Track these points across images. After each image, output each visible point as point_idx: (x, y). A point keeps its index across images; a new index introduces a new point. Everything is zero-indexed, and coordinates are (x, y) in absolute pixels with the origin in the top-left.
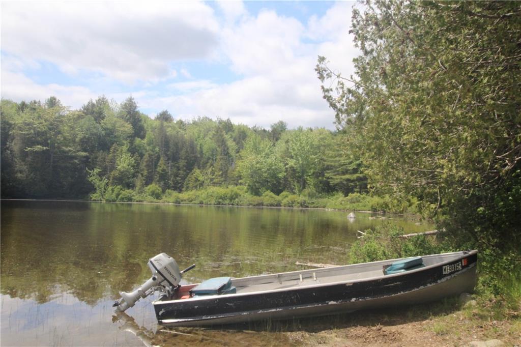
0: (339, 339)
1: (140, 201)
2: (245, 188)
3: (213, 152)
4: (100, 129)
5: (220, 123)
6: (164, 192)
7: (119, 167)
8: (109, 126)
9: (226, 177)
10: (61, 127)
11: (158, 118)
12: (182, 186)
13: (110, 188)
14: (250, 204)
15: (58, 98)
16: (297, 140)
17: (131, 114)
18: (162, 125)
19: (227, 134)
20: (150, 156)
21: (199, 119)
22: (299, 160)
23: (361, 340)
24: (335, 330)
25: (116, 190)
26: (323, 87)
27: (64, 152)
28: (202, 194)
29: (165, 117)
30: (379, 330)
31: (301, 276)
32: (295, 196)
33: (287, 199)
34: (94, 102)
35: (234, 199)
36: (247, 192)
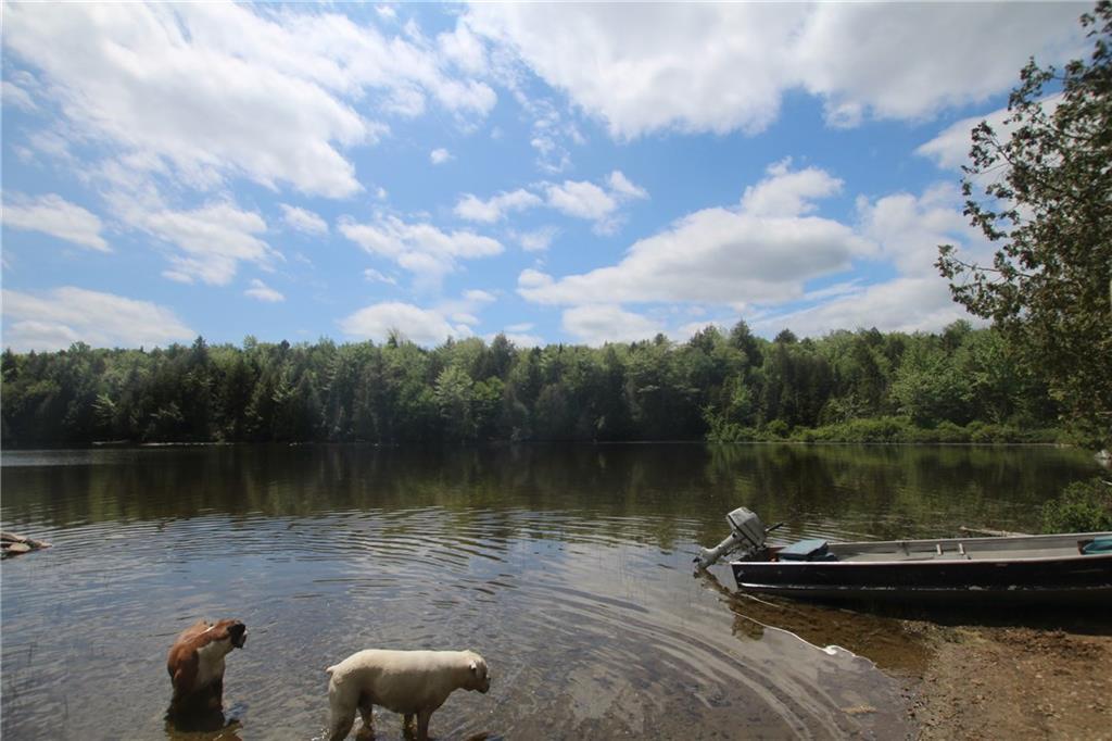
0: (982, 641)
1: (762, 440)
2: (909, 418)
3: (855, 372)
4: (710, 361)
5: (862, 334)
6: (791, 429)
7: (734, 402)
8: (720, 357)
9: (877, 404)
10: (670, 364)
11: (777, 340)
12: (815, 421)
13: (727, 426)
14: (918, 440)
15: (664, 334)
16: (988, 345)
17: (744, 339)
18: (782, 347)
19: (873, 346)
20: (770, 386)
21: (832, 333)
22: (995, 374)
23: (1019, 646)
24: (981, 627)
25: (733, 428)
26: (952, 286)
27: (675, 390)
28: (843, 429)
29: (786, 337)
30: (1058, 637)
31: (938, 547)
32: (995, 426)
33: (980, 431)
34: (702, 332)
35: (892, 434)
36: (910, 424)
